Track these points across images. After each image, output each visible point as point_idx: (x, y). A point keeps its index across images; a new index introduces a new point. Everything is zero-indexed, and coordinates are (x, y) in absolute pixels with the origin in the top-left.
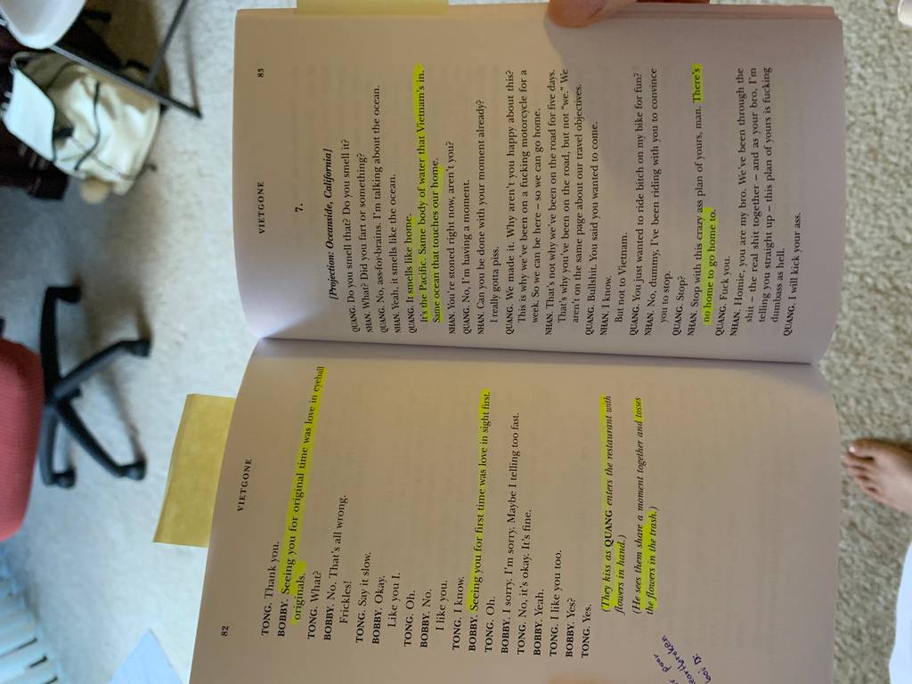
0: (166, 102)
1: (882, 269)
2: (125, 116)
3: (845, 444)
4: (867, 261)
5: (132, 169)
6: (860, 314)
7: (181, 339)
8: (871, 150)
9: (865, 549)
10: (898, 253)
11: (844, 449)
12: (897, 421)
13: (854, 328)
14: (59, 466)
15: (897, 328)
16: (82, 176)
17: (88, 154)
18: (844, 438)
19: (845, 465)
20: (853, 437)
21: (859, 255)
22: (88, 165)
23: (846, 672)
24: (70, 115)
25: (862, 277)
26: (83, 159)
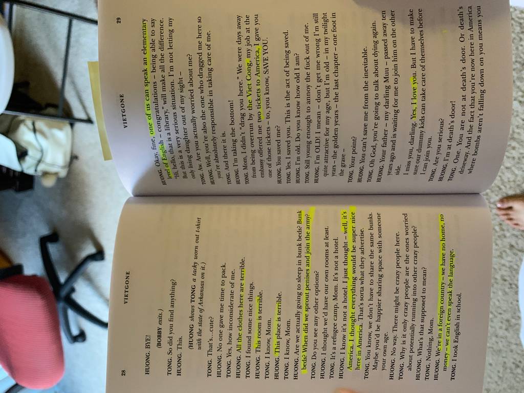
0: (72, 121)
5: (65, 162)
14: (75, 332)
16: (40, 174)
17: (39, 161)
22: (42, 167)
26: (37, 165)
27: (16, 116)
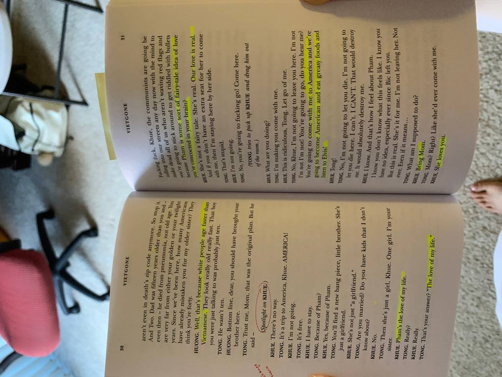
0: (68, 103)
2: (49, 117)
5: (61, 142)
12: (493, 168)
14: (70, 304)
17: (36, 141)
18: (467, 184)
20: (472, 182)
22: (38, 147)
24: (21, 124)
26: (34, 145)
27: (14, 98)
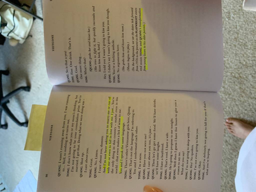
0: (35, 17)
1: (237, 71)
2: (22, 20)
3: (225, 119)
4: (233, 69)
5: (25, 36)
6: (230, 84)
7: (39, 87)
8: (235, 38)
9: (229, 148)
10: (241, 67)
11: (225, 121)
12: (239, 113)
13: (229, 88)
14: (3, 123)
15: (240, 88)
16: (10, 38)
18: (225, 118)
19: (225, 125)
20: (227, 117)
21: (231, 67)
22: (11, 35)
23: (223, 181)
24: (6, 20)
25: (231, 73)
26: (9, 33)
27: (6, 4)
